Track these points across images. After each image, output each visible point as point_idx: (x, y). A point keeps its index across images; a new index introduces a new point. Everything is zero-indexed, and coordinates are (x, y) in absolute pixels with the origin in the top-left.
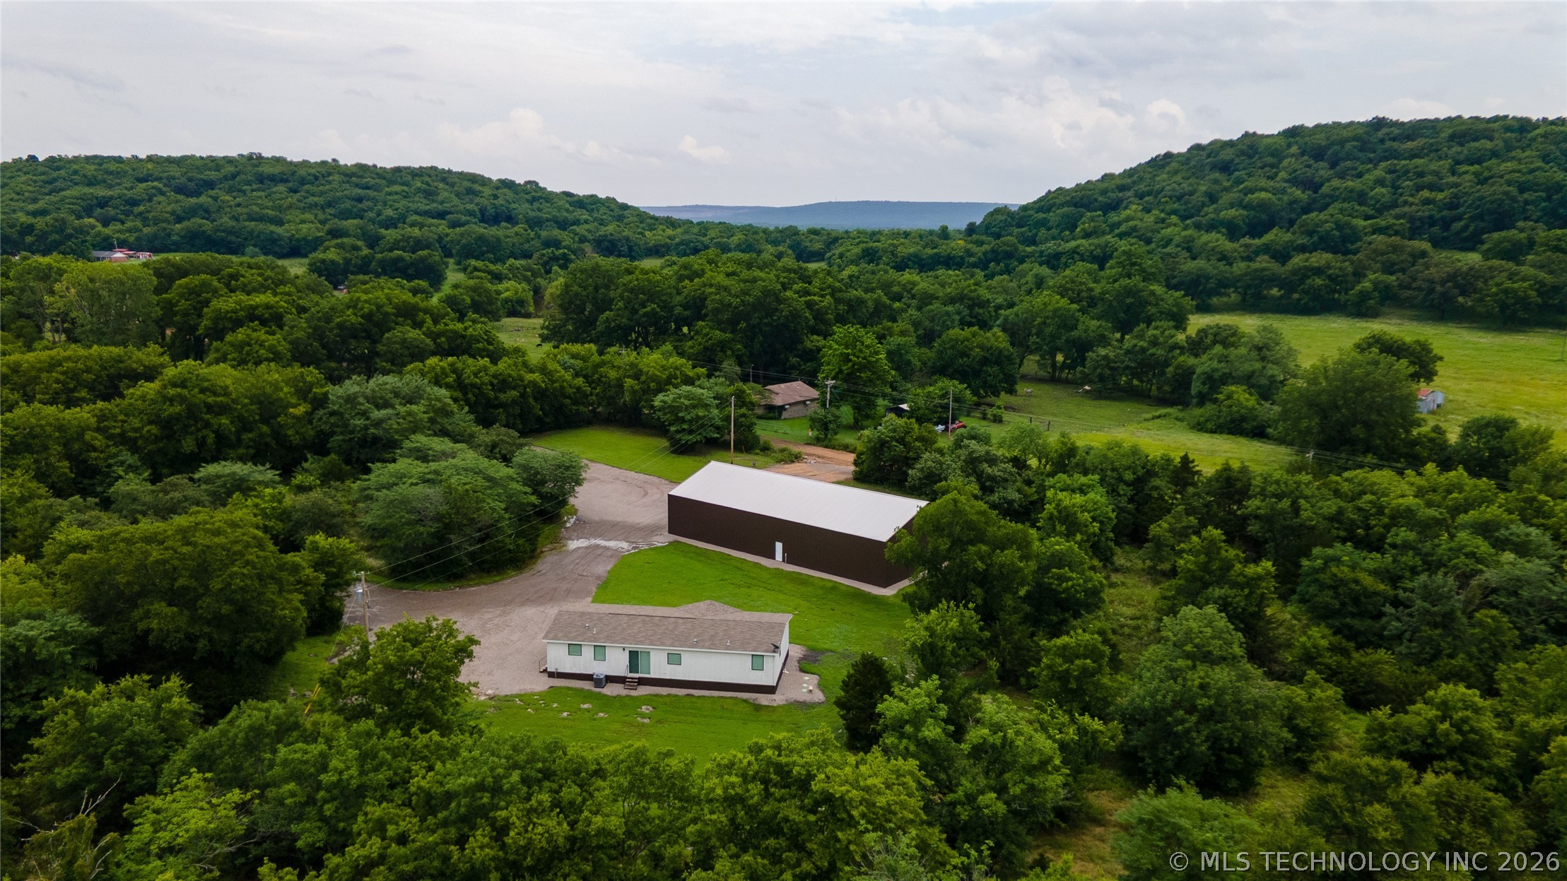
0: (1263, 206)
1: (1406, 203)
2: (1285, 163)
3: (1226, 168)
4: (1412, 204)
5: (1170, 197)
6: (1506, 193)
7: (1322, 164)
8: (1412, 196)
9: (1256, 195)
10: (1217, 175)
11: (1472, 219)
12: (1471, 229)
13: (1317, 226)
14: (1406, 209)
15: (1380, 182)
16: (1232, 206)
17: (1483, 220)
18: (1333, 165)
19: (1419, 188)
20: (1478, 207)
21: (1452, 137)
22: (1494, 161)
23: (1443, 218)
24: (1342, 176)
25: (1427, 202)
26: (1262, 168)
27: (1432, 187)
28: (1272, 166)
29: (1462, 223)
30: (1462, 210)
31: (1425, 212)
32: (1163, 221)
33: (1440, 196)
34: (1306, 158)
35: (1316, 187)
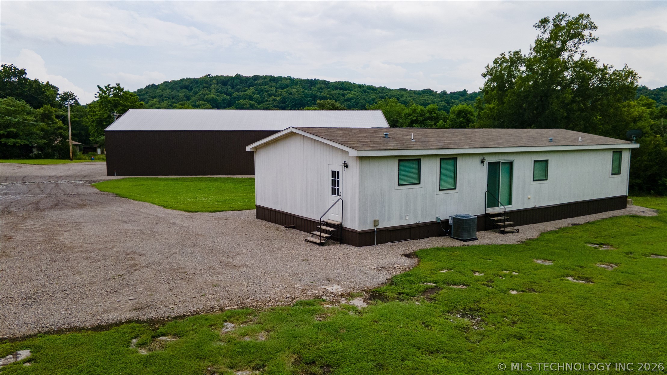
5: (168, 98)
7: (228, 86)
8: (268, 98)
20: (293, 102)
21: (271, 80)
22: (289, 88)
34: (220, 85)
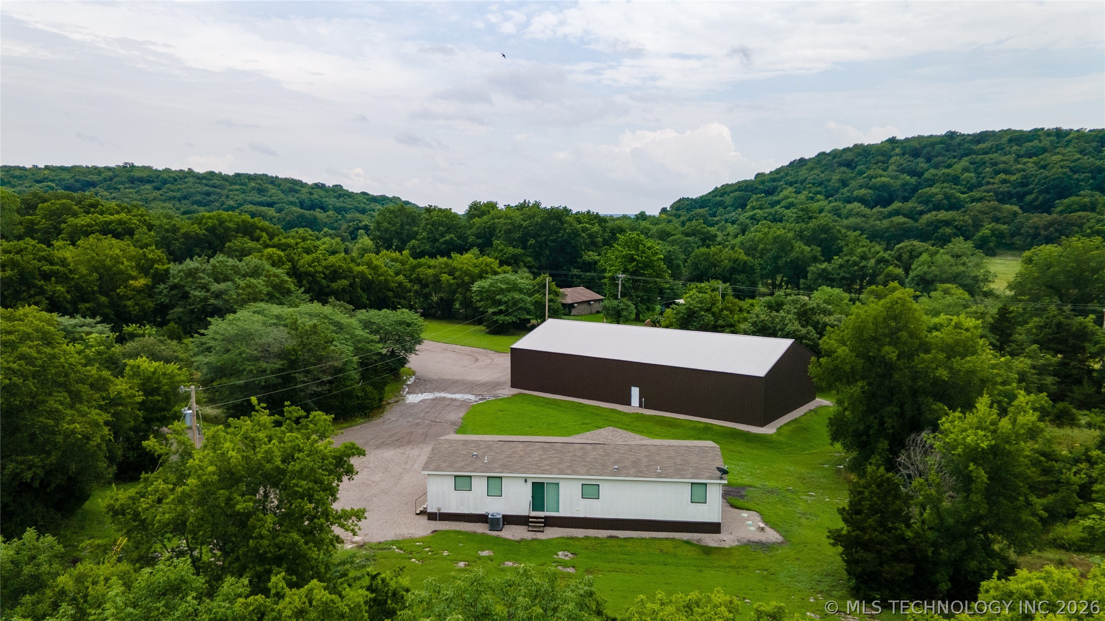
0: (884, 187)
1: (988, 183)
2: (893, 159)
3: (849, 164)
4: (993, 184)
5: (813, 184)
6: (1064, 173)
7: (921, 159)
9: (878, 179)
10: (843, 169)
11: (1041, 192)
12: (1041, 198)
13: (931, 197)
14: (990, 187)
15: (966, 170)
16: (861, 187)
17: (1048, 193)
18: (928, 160)
19: (997, 173)
23: (1017, 193)
24: (936, 167)
25: (1004, 182)
26: (876, 164)
27: (1006, 172)
28: (883, 162)
29: (1033, 196)
30: (1031, 186)
31: (1004, 188)
32: (812, 198)
33: (1013, 178)
34: (906, 156)
35: (920, 175)
